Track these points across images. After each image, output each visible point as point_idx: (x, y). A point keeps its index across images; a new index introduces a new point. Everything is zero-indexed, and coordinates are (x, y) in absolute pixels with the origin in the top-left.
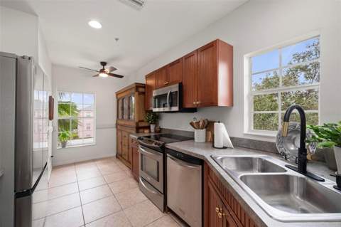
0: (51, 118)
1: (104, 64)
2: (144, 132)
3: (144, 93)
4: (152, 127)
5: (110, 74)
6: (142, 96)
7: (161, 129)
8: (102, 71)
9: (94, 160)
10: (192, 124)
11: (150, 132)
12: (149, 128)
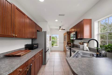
0: (50, 40)
1: (60, 27)
2: (69, 45)
3: (69, 34)
4: (72, 43)
5: (62, 29)
6: (69, 35)
7: (74, 44)
8: (60, 29)
9: (58, 51)
10: (79, 43)
11: (71, 45)
12: (71, 44)
